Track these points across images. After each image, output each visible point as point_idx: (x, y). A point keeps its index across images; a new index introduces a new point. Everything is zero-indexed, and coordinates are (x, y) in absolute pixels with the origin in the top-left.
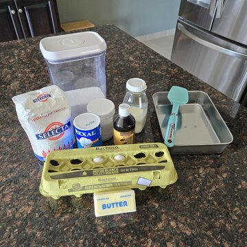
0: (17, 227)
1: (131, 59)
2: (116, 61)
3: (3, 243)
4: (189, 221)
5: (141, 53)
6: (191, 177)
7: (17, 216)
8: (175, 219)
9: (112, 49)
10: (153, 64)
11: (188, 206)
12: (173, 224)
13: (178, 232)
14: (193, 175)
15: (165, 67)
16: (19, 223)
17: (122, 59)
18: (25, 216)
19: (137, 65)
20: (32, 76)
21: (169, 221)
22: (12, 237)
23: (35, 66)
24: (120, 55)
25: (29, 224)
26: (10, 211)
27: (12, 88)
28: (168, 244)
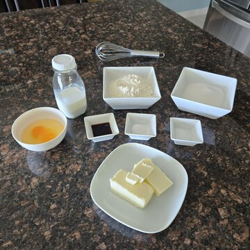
0: (68, 182)
1: (170, 30)
2: (154, 32)
3: (56, 195)
4: (240, 190)
5: (180, 26)
6: (239, 150)
7: (67, 172)
8: (225, 187)
9: (149, 20)
10: (194, 37)
11: (238, 177)
12: (223, 191)
13: (230, 200)
14: (242, 147)
15: (206, 41)
16: (70, 179)
17: (159, 31)
18: (75, 173)
19: (176, 38)
20: (69, 43)
21: (219, 188)
22: (64, 191)
23: (71, 34)
24: (158, 26)
25: (80, 180)
26: (59, 168)
27: (49, 53)
28: (219, 209)
